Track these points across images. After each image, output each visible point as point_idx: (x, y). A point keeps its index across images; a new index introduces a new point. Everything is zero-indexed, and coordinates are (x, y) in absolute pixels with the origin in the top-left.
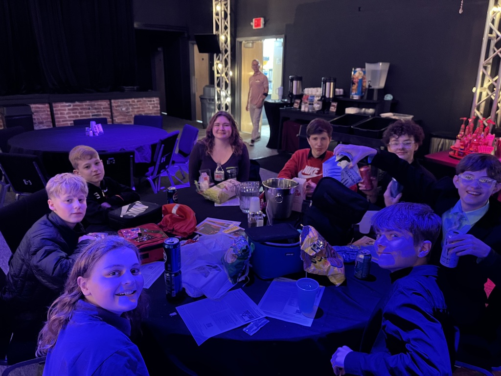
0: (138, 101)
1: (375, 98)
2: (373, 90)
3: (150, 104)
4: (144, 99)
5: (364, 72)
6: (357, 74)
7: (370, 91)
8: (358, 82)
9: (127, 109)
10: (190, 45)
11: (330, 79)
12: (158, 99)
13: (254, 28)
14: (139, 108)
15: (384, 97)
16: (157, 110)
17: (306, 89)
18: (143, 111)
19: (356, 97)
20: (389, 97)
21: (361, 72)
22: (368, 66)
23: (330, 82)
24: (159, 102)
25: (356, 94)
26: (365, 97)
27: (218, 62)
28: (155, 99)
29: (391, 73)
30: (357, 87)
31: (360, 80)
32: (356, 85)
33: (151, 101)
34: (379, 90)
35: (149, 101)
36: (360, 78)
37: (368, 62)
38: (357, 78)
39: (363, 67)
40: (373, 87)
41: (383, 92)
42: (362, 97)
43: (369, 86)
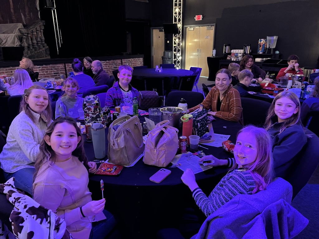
0: (134, 60)
1: (272, 52)
2: (271, 49)
3: (139, 61)
4: (136, 59)
5: (266, 41)
6: (262, 42)
7: (270, 49)
8: (262, 46)
9: (129, 64)
10: (151, 30)
11: (248, 45)
12: (142, 59)
13: (196, 20)
14: (134, 64)
15: (275, 52)
16: (142, 65)
17: (232, 50)
18: (136, 65)
19: (261, 53)
20: (277, 52)
21: (264, 41)
22: (268, 38)
23: (248, 46)
24: (142, 60)
25: (261, 51)
26: (266, 53)
27: (175, 38)
28: (141, 59)
29: (278, 40)
30: (262, 48)
31: (263, 44)
32: (262, 47)
33: (139, 60)
34: (274, 49)
35: (138, 60)
36: (264, 43)
37: (268, 36)
38: (262, 44)
39: (265, 38)
40: (270, 48)
41: (275, 50)
42: (264, 53)
43: (269, 47)
